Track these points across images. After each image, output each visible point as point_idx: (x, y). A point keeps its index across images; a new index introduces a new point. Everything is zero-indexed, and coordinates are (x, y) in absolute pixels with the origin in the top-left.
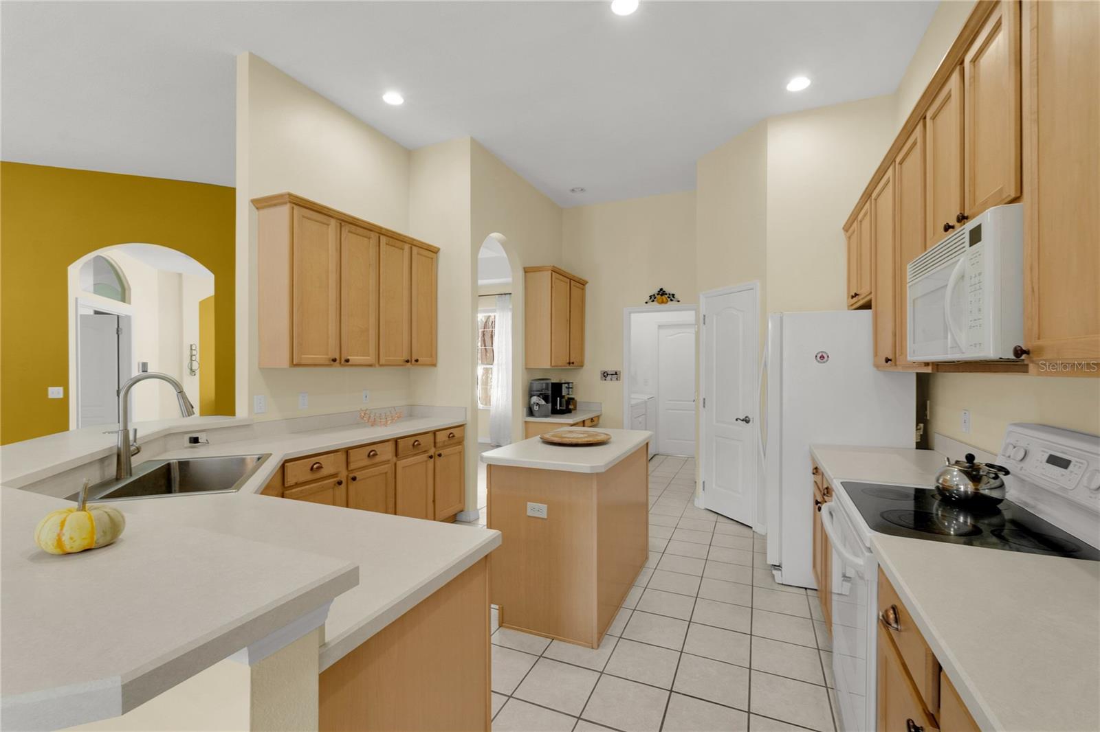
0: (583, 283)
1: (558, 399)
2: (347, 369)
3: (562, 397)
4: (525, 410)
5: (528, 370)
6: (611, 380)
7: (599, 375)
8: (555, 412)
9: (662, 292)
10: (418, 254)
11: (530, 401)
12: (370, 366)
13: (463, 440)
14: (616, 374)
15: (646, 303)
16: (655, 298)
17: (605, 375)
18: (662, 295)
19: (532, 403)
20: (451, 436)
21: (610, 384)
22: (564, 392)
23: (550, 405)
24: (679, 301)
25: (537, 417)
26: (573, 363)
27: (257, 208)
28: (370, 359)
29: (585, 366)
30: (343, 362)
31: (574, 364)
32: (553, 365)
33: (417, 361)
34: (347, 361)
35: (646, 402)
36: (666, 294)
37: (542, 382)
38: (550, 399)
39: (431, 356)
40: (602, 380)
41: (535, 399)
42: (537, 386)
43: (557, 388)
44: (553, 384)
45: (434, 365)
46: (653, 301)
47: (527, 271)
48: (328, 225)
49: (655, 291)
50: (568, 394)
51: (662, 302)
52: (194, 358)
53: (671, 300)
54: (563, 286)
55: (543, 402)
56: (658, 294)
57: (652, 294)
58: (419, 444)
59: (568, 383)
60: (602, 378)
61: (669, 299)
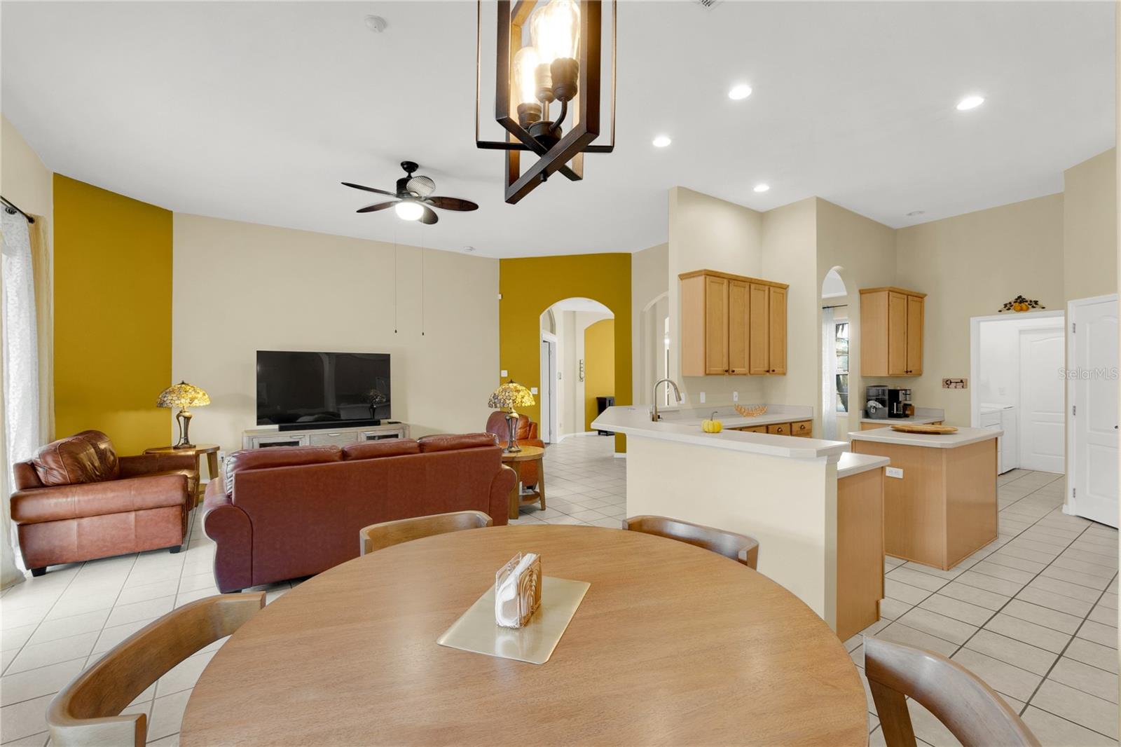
0: (920, 297)
1: (895, 404)
2: (734, 376)
3: (898, 402)
4: (861, 413)
5: (864, 377)
6: (956, 387)
7: (941, 383)
8: (891, 415)
9: (1020, 300)
10: (774, 292)
11: (866, 405)
12: (745, 374)
13: (811, 432)
14: (962, 381)
15: (1000, 311)
16: (1011, 306)
17: (948, 383)
18: (1020, 303)
19: (869, 406)
20: (802, 428)
21: (953, 392)
22: (901, 397)
23: (887, 409)
24: (1043, 308)
25: (873, 419)
26: (911, 372)
27: (681, 279)
28: (745, 370)
29: (924, 375)
30: (731, 372)
31: (913, 372)
32: (890, 373)
33: (773, 371)
34: (733, 371)
35: (1001, 411)
36: (1027, 301)
37: (878, 388)
38: (887, 404)
39: (783, 367)
40: (943, 387)
41: (872, 403)
42: (873, 392)
43: (894, 394)
44: (890, 391)
45: (784, 374)
46: (1009, 309)
47: (862, 292)
48: (723, 284)
49: (1012, 298)
50: (906, 400)
51: (1021, 310)
52: (582, 369)
53: (1033, 307)
54: (899, 302)
55: (880, 406)
56: (1015, 302)
57: (1007, 302)
58: (782, 430)
59: (906, 390)
60: (943, 385)
61: (1030, 307)
